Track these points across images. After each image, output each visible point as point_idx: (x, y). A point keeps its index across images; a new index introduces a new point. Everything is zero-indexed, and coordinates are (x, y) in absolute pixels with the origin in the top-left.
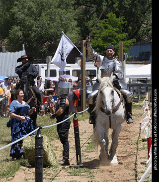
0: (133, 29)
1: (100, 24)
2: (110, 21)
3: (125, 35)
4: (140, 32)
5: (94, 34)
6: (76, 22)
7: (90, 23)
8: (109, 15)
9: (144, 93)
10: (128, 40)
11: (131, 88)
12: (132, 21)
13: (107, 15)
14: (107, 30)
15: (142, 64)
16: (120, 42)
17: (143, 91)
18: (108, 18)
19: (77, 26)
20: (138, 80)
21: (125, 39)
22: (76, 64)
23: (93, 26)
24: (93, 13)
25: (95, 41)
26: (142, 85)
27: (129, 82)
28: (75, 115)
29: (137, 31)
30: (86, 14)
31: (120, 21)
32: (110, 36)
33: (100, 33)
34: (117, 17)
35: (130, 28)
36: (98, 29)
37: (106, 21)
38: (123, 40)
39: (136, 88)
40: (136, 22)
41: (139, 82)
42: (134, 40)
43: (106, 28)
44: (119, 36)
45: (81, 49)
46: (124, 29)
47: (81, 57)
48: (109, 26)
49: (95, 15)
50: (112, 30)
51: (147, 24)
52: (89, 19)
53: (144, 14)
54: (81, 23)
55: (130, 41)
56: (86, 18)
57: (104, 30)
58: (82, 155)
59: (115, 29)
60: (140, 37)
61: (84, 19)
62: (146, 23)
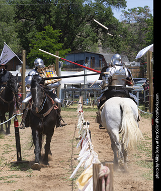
0: (69, 40)
1: (39, 35)
2: (48, 33)
3: (61, 45)
4: (74, 43)
5: (34, 44)
6: (17, 33)
7: (30, 35)
8: (46, 27)
9: (78, 97)
10: (64, 49)
11: (67, 93)
12: (68, 33)
13: (45, 28)
14: (45, 41)
15: (77, 71)
16: (56, 52)
17: (77, 95)
18: (45, 30)
19: (18, 37)
20: (73, 85)
21: (61, 49)
22: (17, 72)
23: (32, 38)
24: (33, 25)
25: (34, 51)
26: (76, 90)
27: (65, 87)
28: (15, 117)
29: (72, 42)
30: (26, 26)
31: (57, 33)
32: (47, 46)
33: (38, 44)
34: (54, 29)
35: (65, 39)
36: (37, 40)
37: (44, 33)
38: (59, 50)
39: (70, 92)
40: (71, 34)
41: (74, 88)
42: (70, 50)
43: (44, 39)
44: (55, 46)
45: (21, 57)
46: (61, 40)
47: (21, 64)
48: (48, 38)
49: (34, 28)
50: (50, 41)
51: (80, 36)
52: (29, 31)
53: (78, 26)
54: (21, 34)
55: (65, 51)
56: (25, 30)
57: (42, 41)
58: (22, 152)
59: (52, 40)
60: (74, 47)
61: (24, 32)
62: (79, 34)
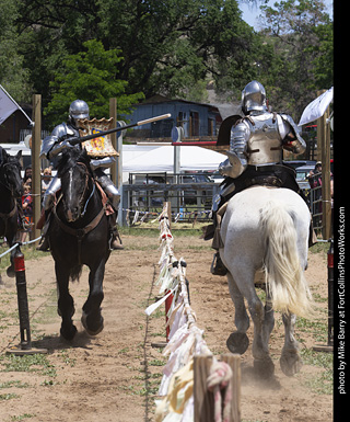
0: (139, 72)
1: (71, 61)
2: (91, 58)
3: (122, 84)
4: (151, 81)
5: (59, 82)
6: (22, 57)
7: (51, 60)
8: (89, 43)
9: (159, 205)
10: (128, 94)
11: (134, 193)
12: (137, 56)
13: (85, 44)
14: (85, 75)
16: (111, 99)
17: (158, 200)
18: (86, 49)
19: (24, 66)
20: (148, 177)
21: (122, 93)
22: (22, 145)
23: (56, 67)
24: (57, 39)
25: (61, 97)
26: (156, 187)
27: (130, 180)
29: (147, 77)
30: (41, 41)
31: (113, 56)
32: (91, 87)
33: (70, 81)
34: (106, 49)
35: (132, 70)
36: (67, 73)
37: (83, 57)
38: (117, 95)
39: (143, 192)
40: (144, 58)
41: (150, 182)
42: (141, 95)
43: (83, 70)
44: (109, 87)
45: (30, 112)
46: (121, 71)
47: (30, 128)
48: (91, 67)
49: (61, 44)
50: (98, 75)
51: (166, 63)
52: (49, 52)
53: (161, 41)
54: (32, 59)
55: (132, 98)
56: (41, 49)
57: (79, 74)
58: (32, 328)
59: (101, 73)
60: (151, 90)
61: (38, 54)
62: (164, 60)
